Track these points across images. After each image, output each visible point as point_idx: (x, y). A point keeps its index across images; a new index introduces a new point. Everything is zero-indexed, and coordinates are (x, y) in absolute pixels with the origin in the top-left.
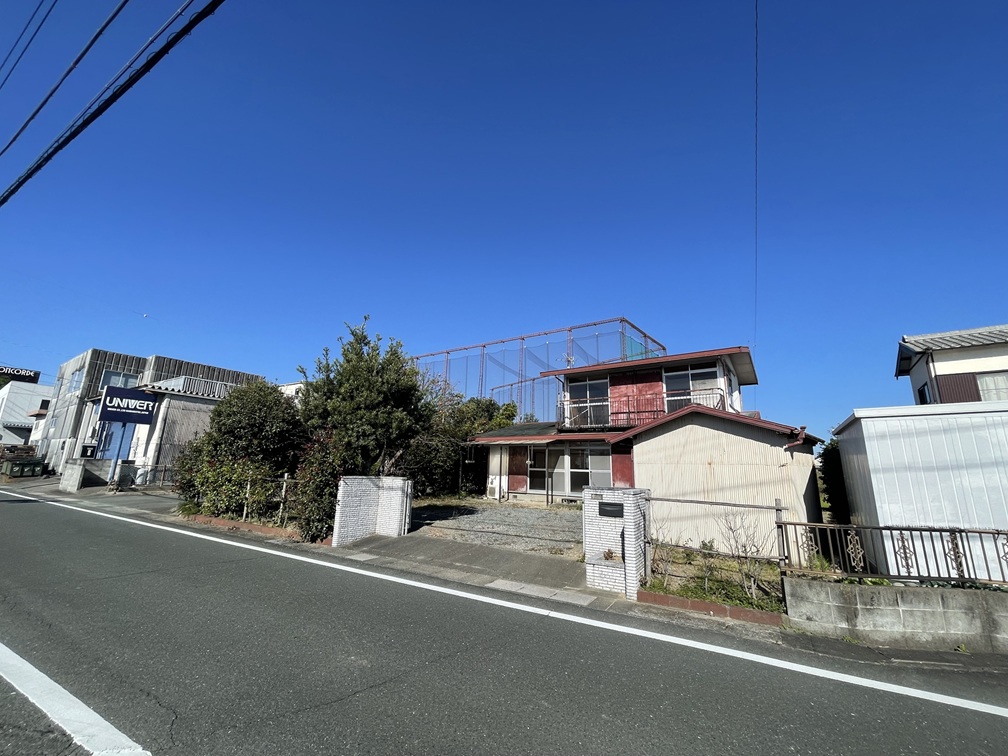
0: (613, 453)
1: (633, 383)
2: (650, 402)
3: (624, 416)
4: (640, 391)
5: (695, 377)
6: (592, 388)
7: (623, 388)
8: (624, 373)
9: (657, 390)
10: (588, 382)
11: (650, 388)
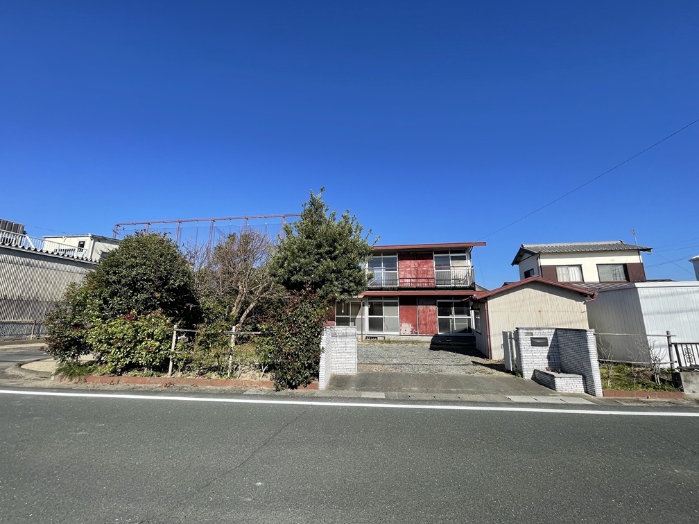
0: (400, 305)
1: (414, 259)
2: (426, 272)
3: (408, 281)
4: (419, 265)
5: (453, 258)
6: (385, 260)
7: (408, 262)
8: (409, 252)
9: (430, 265)
10: (382, 257)
11: (426, 263)
